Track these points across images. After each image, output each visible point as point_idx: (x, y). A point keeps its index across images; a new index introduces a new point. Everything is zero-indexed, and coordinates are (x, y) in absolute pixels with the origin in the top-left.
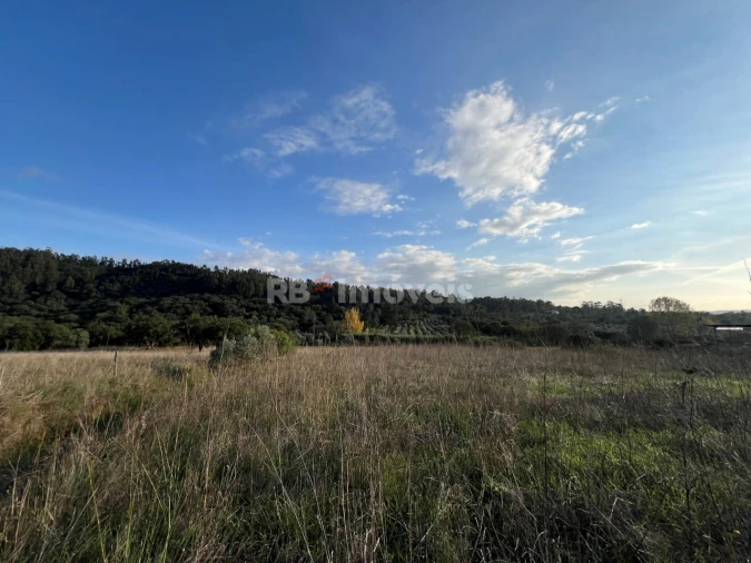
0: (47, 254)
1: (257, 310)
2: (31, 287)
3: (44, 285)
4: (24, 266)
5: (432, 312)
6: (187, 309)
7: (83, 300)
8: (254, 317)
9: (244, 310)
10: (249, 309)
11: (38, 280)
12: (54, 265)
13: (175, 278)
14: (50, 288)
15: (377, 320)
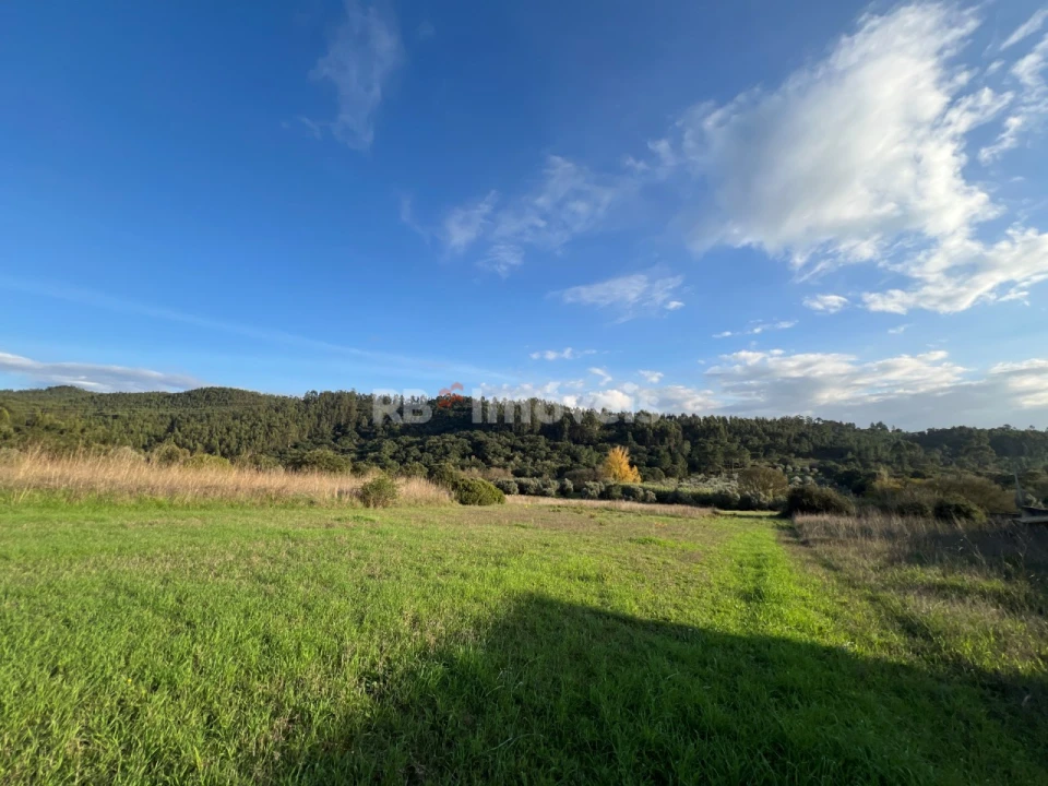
0: (351, 395)
1: (523, 450)
2: (338, 427)
3: (346, 425)
4: (334, 407)
5: (806, 456)
6: (446, 448)
7: (371, 439)
8: (517, 458)
9: (508, 451)
10: (514, 448)
11: (343, 421)
12: (355, 406)
13: (452, 414)
14: (349, 429)
15: (682, 464)
